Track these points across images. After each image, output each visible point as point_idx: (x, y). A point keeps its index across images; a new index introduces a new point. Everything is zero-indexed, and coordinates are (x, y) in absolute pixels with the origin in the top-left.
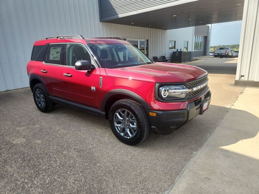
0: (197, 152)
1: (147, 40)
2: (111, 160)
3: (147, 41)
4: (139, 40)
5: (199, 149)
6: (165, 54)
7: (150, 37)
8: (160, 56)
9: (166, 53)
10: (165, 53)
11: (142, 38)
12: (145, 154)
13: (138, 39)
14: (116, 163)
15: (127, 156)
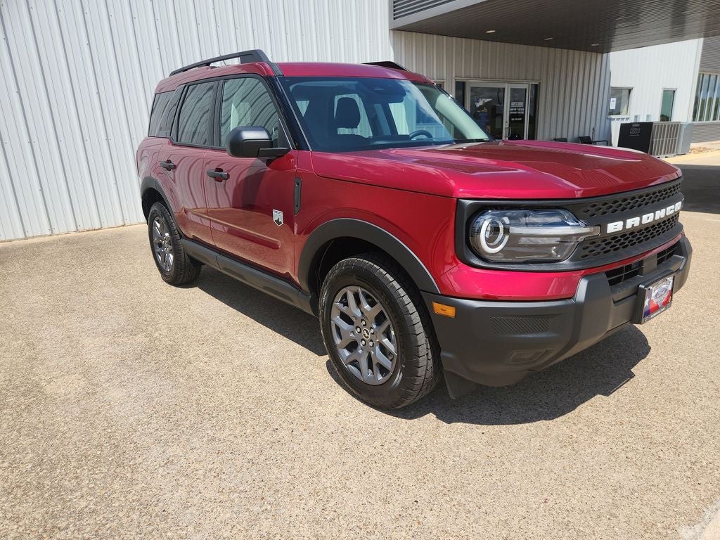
0: (698, 527)
1: (536, 85)
2: (318, 511)
3: (536, 88)
4: (508, 88)
5: (708, 514)
6: (594, 129)
7: (545, 77)
8: (576, 135)
9: (597, 129)
10: (593, 126)
11: (518, 80)
12: (460, 504)
13: (505, 82)
14: (335, 530)
15: (386, 502)
